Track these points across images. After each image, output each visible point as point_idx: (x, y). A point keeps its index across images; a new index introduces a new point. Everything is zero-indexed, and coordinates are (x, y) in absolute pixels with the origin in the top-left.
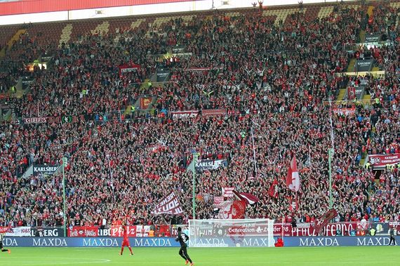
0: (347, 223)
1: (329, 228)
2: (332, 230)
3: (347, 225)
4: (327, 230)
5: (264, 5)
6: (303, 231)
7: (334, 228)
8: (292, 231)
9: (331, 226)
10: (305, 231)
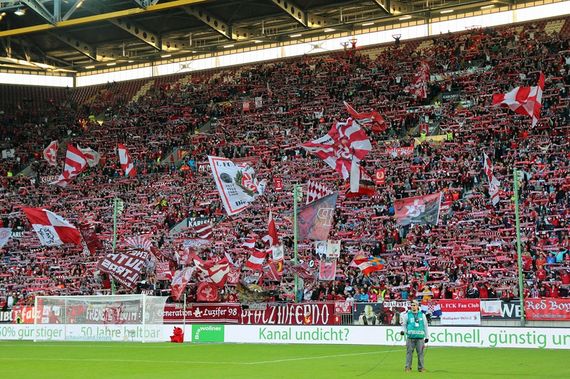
0: (320, 302)
1: (294, 312)
2: (297, 314)
3: (321, 306)
4: (291, 314)
5: (357, 45)
6: (256, 315)
7: (300, 311)
8: (242, 315)
9: (295, 307)
10: (260, 315)
